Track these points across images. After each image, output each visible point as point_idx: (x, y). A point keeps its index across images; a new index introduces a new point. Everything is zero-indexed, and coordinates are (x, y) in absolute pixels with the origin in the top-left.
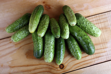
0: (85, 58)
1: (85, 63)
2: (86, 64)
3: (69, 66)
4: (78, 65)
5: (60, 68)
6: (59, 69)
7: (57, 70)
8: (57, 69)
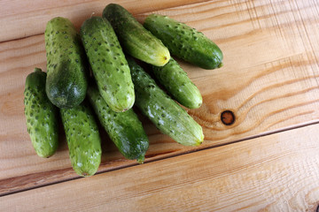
0: (301, 96)
1: (302, 112)
2: (304, 113)
3: (250, 117)
4: (281, 116)
5: (224, 123)
6: (220, 125)
7: (214, 129)
8: (212, 126)
